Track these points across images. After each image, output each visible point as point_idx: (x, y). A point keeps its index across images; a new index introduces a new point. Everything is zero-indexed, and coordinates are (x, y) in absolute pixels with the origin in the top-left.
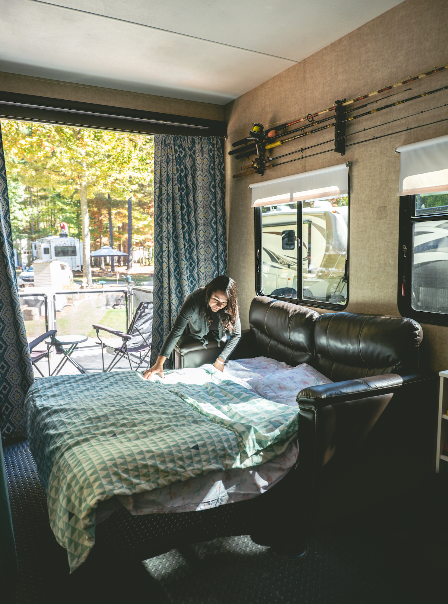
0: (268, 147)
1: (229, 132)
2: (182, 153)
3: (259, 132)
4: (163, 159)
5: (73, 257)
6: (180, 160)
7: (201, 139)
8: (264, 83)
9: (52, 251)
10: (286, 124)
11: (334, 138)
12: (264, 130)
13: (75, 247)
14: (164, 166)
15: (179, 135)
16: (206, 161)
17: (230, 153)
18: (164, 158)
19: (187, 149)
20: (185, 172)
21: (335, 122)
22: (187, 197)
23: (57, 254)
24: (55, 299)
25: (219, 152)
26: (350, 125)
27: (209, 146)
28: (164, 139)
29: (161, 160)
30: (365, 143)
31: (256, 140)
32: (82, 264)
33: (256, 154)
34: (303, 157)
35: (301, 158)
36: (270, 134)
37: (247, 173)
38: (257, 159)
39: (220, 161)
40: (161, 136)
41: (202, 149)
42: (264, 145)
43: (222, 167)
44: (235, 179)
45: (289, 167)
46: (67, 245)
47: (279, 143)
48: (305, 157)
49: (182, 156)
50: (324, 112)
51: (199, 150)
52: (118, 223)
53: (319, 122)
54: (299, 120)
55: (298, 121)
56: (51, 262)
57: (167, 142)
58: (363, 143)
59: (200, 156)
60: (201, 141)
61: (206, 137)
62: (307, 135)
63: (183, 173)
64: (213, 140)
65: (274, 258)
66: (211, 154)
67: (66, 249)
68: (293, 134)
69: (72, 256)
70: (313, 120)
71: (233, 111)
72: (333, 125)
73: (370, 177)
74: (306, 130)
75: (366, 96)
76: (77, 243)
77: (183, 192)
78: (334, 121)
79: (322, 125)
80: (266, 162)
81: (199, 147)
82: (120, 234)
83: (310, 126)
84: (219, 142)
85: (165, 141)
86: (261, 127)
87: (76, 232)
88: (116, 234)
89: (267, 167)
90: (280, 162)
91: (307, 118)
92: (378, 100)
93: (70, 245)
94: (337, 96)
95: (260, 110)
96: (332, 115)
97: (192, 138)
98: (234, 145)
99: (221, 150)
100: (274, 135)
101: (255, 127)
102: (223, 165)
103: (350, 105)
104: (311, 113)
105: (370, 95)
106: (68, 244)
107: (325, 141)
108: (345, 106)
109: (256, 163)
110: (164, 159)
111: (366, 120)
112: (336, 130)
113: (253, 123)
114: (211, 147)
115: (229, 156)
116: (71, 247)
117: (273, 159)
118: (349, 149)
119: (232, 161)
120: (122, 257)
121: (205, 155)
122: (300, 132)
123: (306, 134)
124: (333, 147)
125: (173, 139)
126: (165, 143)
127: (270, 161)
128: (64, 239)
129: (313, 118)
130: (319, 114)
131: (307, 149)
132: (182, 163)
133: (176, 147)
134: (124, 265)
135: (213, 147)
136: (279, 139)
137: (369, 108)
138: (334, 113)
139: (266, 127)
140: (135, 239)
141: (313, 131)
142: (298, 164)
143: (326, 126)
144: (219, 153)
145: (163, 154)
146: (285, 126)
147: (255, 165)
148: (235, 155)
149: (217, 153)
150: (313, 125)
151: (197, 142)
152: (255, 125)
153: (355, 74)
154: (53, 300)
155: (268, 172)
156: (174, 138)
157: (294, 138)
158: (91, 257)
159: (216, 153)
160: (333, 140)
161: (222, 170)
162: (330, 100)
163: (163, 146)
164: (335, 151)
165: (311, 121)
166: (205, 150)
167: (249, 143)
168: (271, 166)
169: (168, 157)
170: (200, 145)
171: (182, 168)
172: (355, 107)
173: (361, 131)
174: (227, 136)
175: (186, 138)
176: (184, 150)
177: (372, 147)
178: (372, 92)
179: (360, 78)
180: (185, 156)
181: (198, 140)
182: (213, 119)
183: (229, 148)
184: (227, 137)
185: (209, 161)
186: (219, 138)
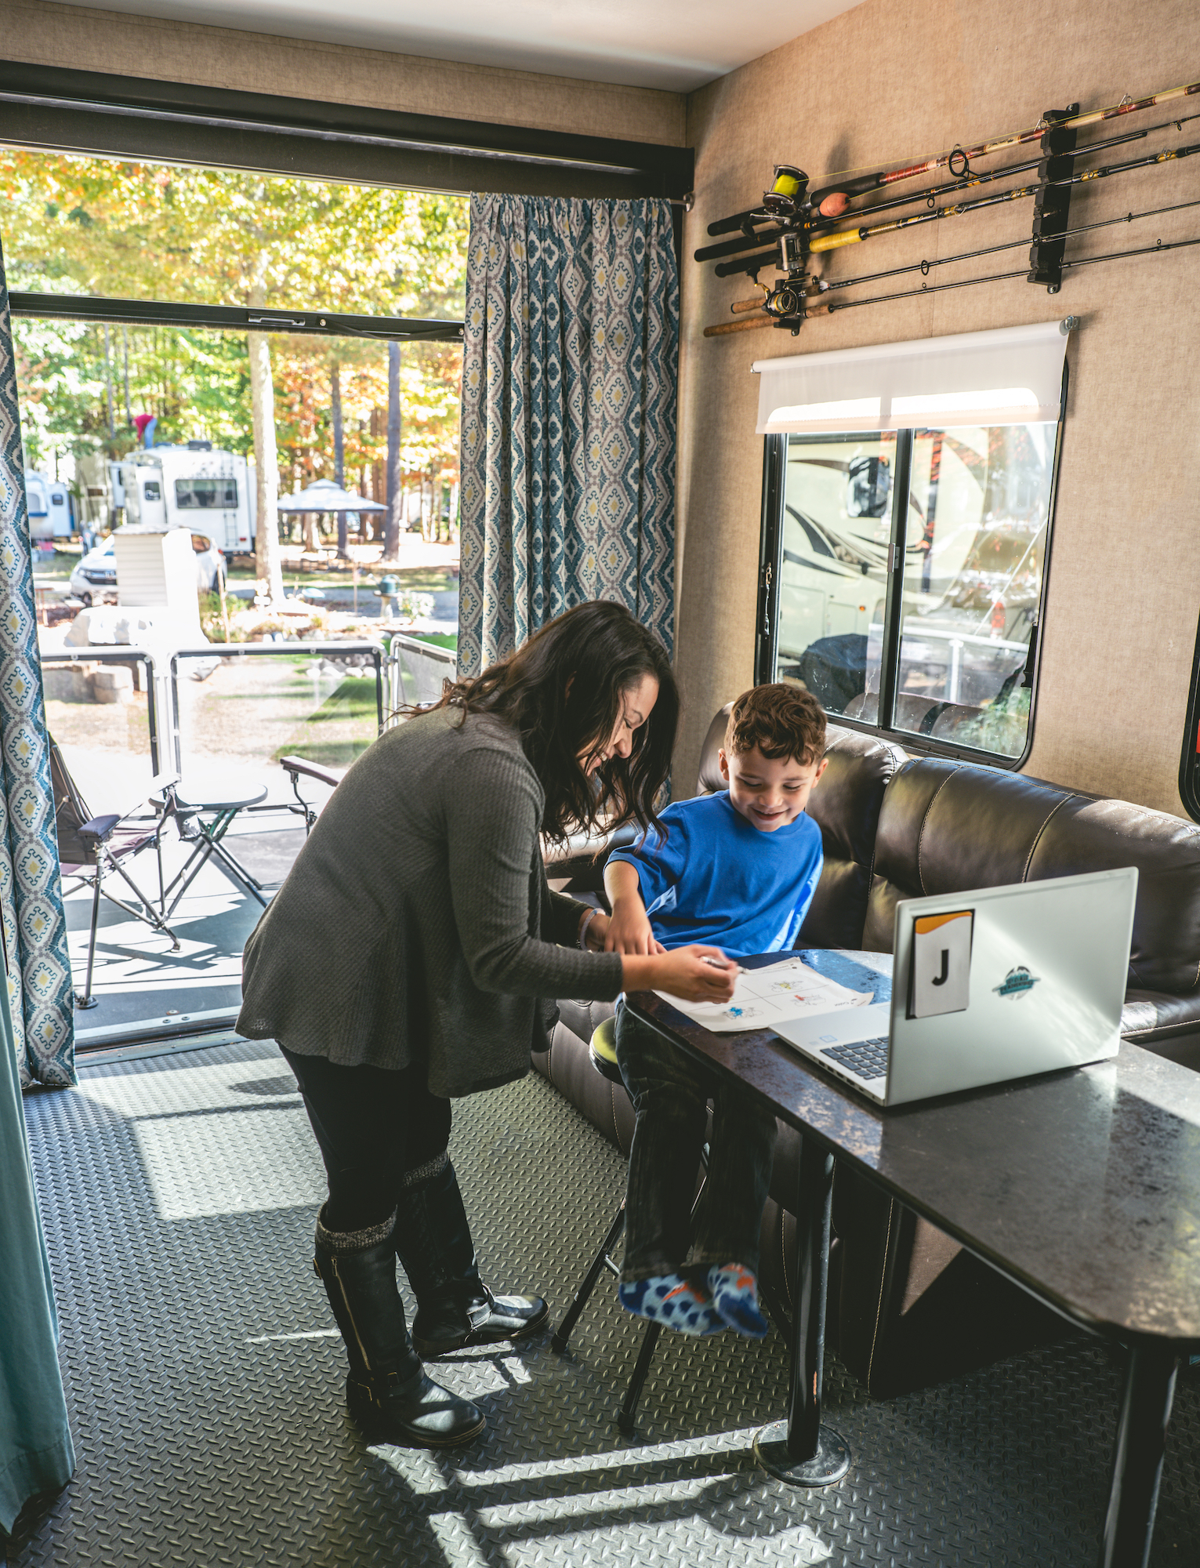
0: (819, 245)
1: (698, 184)
2: (551, 253)
3: (793, 197)
4: (491, 274)
5: (230, 511)
6: (545, 276)
7: (611, 209)
8: (819, 28)
9: (169, 493)
10: (880, 175)
11: (1029, 234)
12: (808, 188)
13: (233, 482)
14: (496, 297)
15: (543, 195)
16: (622, 280)
17: (700, 255)
18: (497, 272)
19: (567, 242)
20: (562, 316)
21: (1038, 181)
22: (566, 396)
23: (183, 501)
24: (174, 669)
25: (666, 249)
26: (1087, 193)
27: (634, 230)
28: (496, 210)
29: (487, 278)
30: (1128, 259)
31: (781, 222)
32: (254, 534)
33: (780, 267)
34: (926, 290)
35: (920, 292)
36: (829, 206)
37: (749, 324)
38: (782, 281)
39: (665, 277)
40: (492, 201)
41: (612, 241)
42: (806, 241)
43: (672, 298)
44: (712, 339)
45: (881, 318)
46: (211, 476)
47: (853, 236)
48: (932, 289)
49: (551, 263)
50: (1006, 144)
51: (601, 244)
52: (358, 410)
53: (984, 177)
54: (923, 165)
55: (920, 167)
56: (164, 534)
57: (506, 219)
58: (1120, 260)
59: (606, 264)
60: (610, 214)
61: (628, 202)
62: (943, 216)
63: (553, 319)
64: (649, 210)
65: (819, 540)
66: (639, 258)
67: (209, 488)
68: (900, 207)
69: (224, 507)
70: (966, 169)
71: (715, 116)
72: (1030, 190)
73: (1133, 371)
74: (944, 199)
75: (1146, 103)
76: (239, 468)
77: (554, 378)
78: (1032, 176)
79: (994, 186)
80: (810, 294)
81: (603, 233)
82: (364, 443)
83: (953, 189)
84: (668, 217)
85: (499, 217)
86: (799, 176)
87: (237, 433)
88: (355, 443)
89: (813, 309)
90: (852, 298)
91: (947, 162)
92: (1184, 120)
93: (219, 476)
94: (1053, 93)
95: (802, 118)
96: (1030, 158)
97: (584, 205)
98: (713, 229)
99: (671, 243)
100: (842, 208)
101: (782, 178)
102: (676, 292)
103: (1091, 129)
104: (963, 147)
105: (1157, 100)
106: (213, 472)
107: (1000, 240)
108: (1075, 130)
109: (780, 297)
110: (496, 276)
111: (1140, 183)
112: (1040, 209)
113: (776, 167)
114: (639, 234)
115: (696, 263)
116: (222, 480)
117: (833, 286)
118: (1076, 273)
119: (707, 282)
120: (371, 516)
121: (620, 259)
122: (921, 205)
123: (939, 213)
124: (1025, 264)
125: (523, 211)
126: (499, 222)
127: (821, 292)
128: (202, 455)
129: (967, 163)
130: (987, 150)
131: (940, 262)
132: (552, 287)
133: (533, 237)
134: (377, 539)
135: (647, 234)
136: (852, 222)
137: (1155, 142)
138: (1035, 150)
139: (818, 177)
140: (408, 460)
141: (964, 206)
142: (909, 311)
143: (1009, 193)
144: (663, 254)
145: (492, 260)
146: (877, 179)
147: (773, 306)
148: (716, 261)
149: (658, 254)
150: (965, 186)
151: (597, 217)
152: (781, 173)
153: (1117, 21)
154: (169, 673)
155: (815, 327)
156: (527, 204)
157: (903, 222)
158: (280, 511)
159: (654, 255)
160: (1025, 242)
161: (672, 309)
162: (1027, 104)
163: (494, 231)
164: (1029, 280)
165: (961, 174)
166: (620, 242)
167: (757, 228)
168: (825, 309)
169: (509, 269)
170: (606, 227)
171: (552, 304)
172: (1107, 135)
173: (1120, 220)
174: (693, 196)
175: (564, 204)
176: (559, 243)
177: (1151, 275)
178: (1166, 88)
179: (1134, 35)
180: (561, 265)
181: (600, 211)
182: (651, 141)
183: (697, 236)
184: (691, 199)
185: (633, 281)
186: (667, 204)
